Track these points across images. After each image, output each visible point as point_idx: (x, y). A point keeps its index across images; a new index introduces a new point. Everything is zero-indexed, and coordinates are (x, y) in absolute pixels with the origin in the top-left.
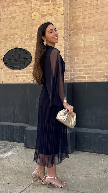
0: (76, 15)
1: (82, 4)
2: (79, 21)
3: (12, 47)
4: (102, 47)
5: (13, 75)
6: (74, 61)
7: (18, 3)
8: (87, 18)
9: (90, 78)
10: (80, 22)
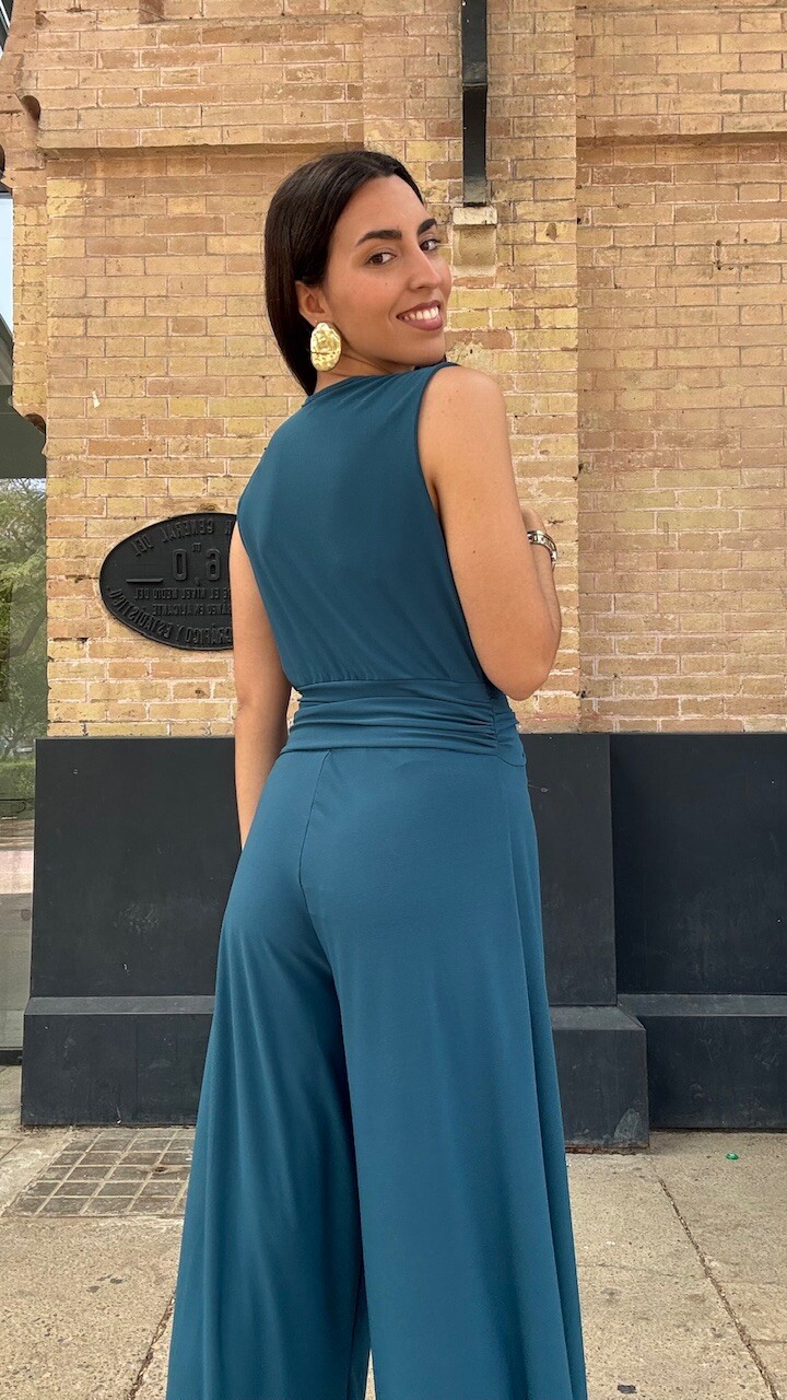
0: (620, 365)
1: (652, 311)
2: (636, 400)
3: (170, 502)
4: (765, 547)
5: (171, 683)
6: (602, 615)
7: (225, 240)
8: (680, 387)
9: (698, 711)
10: (644, 405)
